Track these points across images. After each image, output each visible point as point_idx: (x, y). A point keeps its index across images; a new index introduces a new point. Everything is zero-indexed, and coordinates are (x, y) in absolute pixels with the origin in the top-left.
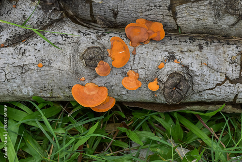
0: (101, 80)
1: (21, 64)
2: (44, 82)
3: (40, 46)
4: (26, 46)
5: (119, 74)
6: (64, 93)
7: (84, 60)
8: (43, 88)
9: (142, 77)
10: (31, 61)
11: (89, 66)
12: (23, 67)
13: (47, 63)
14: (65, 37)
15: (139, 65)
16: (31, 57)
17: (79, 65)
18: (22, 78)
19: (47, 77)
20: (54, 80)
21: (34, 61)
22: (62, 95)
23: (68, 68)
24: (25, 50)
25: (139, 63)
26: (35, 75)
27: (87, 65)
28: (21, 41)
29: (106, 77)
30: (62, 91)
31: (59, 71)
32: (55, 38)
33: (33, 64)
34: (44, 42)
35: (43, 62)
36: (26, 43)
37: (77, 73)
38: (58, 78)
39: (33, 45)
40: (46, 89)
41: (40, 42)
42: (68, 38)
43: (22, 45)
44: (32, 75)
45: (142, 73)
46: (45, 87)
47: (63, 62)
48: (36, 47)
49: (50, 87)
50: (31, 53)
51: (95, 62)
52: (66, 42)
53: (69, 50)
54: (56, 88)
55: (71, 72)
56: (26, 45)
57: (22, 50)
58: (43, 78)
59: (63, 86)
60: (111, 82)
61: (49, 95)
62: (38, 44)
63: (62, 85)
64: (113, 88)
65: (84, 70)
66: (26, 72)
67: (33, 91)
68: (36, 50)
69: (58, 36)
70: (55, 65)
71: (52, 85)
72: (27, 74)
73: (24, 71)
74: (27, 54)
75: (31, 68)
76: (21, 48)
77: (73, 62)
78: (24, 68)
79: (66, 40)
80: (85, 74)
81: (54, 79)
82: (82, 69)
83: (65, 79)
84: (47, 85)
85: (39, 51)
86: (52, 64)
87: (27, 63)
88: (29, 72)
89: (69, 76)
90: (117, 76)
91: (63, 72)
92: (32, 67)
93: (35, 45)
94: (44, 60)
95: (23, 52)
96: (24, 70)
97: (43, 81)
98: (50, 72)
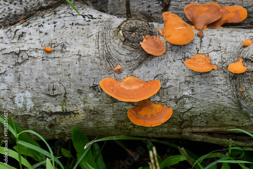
0: (148, 70)
1: (17, 50)
2: (53, 78)
3: (47, 27)
4: (26, 28)
5: (178, 61)
6: (85, 102)
7: (121, 32)
8: (51, 93)
9: (217, 63)
10: (33, 46)
11: (129, 41)
12: (18, 54)
13: (59, 48)
14: (89, 18)
15: (211, 48)
16: (33, 41)
17: (113, 43)
18: (17, 72)
19: (59, 70)
20: (69, 75)
21: (38, 45)
22: (82, 106)
23: (93, 52)
24: (23, 33)
25: (210, 45)
26: (39, 66)
27: (126, 41)
28: (19, 22)
29: (157, 66)
30: (82, 97)
31: (78, 57)
32: (73, 18)
33: (36, 50)
34: (55, 23)
35: (53, 46)
36: (26, 23)
37: (108, 58)
38: (77, 71)
39: (37, 27)
40: (56, 92)
41: (48, 22)
42: (93, 19)
43: (19, 26)
44: (33, 67)
45: (216, 58)
46: (54, 90)
47: (85, 45)
48: (41, 29)
49: (62, 89)
50: (32, 37)
51: (139, 35)
52: (90, 23)
53: (95, 30)
54: (72, 90)
55: (99, 58)
56: (26, 26)
57: (18, 33)
58: (51, 71)
59: (83, 87)
60: (165, 73)
61: (59, 109)
62: (46, 25)
63: (83, 83)
64: (168, 84)
65: (121, 51)
66: (24, 61)
67: (33, 99)
68: (41, 32)
69: (78, 16)
70: (71, 50)
71: (65, 84)
72: (25, 65)
73: (20, 61)
74: (27, 37)
75: (32, 55)
76: (17, 30)
77: (103, 41)
78: (21, 55)
79: (90, 21)
80: (123, 58)
81: (70, 72)
82: (117, 49)
83: (88, 72)
84: (58, 85)
85: (46, 34)
86: (67, 49)
87: (26, 48)
88: (29, 62)
89: (96, 66)
90: (175, 64)
91: (85, 58)
92: (34, 54)
93: (39, 26)
94: (55, 44)
95: (20, 36)
96: (20, 58)
97: (51, 77)
98: (64, 60)
